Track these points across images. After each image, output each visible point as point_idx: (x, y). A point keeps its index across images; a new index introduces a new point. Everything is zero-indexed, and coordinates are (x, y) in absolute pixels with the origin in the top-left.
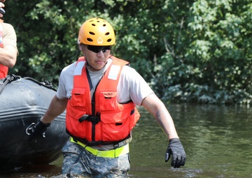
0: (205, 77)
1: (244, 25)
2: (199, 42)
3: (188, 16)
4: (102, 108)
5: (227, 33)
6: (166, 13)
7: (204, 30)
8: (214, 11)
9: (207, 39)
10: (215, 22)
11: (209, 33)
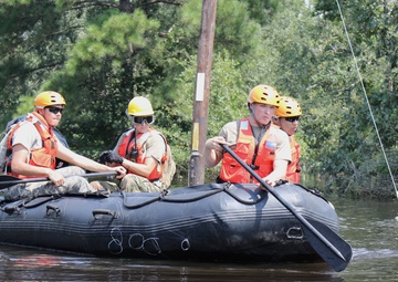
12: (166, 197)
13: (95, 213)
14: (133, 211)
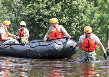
0: (74, 38)
1: (82, 28)
2: (73, 31)
3: (71, 26)
4: (90, 45)
5: (78, 29)
6: (66, 26)
7: (74, 29)
8: (76, 25)
9: (75, 31)
10: (76, 27)
11: (75, 29)
12: (41, 45)
13: (24, 49)
14: (33, 48)
